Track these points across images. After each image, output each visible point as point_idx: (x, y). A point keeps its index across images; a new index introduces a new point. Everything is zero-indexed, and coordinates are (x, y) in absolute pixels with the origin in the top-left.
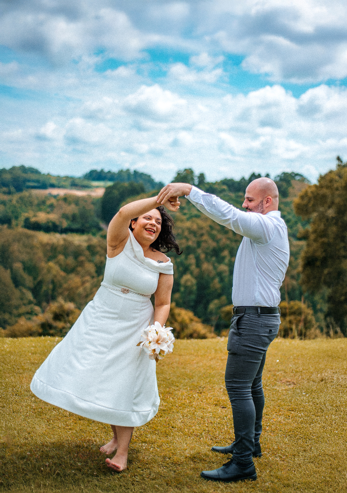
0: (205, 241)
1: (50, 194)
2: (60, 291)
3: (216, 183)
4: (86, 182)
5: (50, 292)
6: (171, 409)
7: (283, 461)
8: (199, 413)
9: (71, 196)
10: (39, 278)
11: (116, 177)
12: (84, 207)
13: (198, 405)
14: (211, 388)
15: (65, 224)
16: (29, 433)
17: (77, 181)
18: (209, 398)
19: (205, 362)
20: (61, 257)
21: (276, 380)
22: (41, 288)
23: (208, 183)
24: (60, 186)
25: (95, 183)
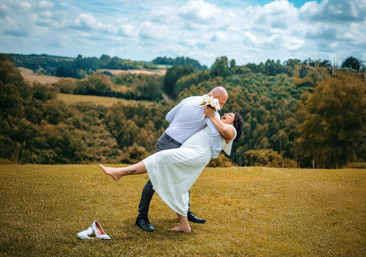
0: (235, 107)
1: (129, 73)
2: (135, 139)
3: (243, 66)
4: (153, 66)
5: (129, 140)
6: (196, 205)
7: (260, 234)
8: (213, 208)
9: (143, 75)
10: (122, 130)
11: (174, 62)
12: (152, 82)
13: (213, 203)
14: (223, 195)
15: (139, 94)
16: (110, 216)
17: (147, 65)
18: (221, 200)
19: (222, 179)
20: (136, 116)
21: (265, 191)
22: (123, 137)
23: (237, 67)
24: (136, 68)
25: (160, 66)
